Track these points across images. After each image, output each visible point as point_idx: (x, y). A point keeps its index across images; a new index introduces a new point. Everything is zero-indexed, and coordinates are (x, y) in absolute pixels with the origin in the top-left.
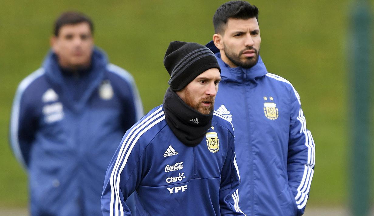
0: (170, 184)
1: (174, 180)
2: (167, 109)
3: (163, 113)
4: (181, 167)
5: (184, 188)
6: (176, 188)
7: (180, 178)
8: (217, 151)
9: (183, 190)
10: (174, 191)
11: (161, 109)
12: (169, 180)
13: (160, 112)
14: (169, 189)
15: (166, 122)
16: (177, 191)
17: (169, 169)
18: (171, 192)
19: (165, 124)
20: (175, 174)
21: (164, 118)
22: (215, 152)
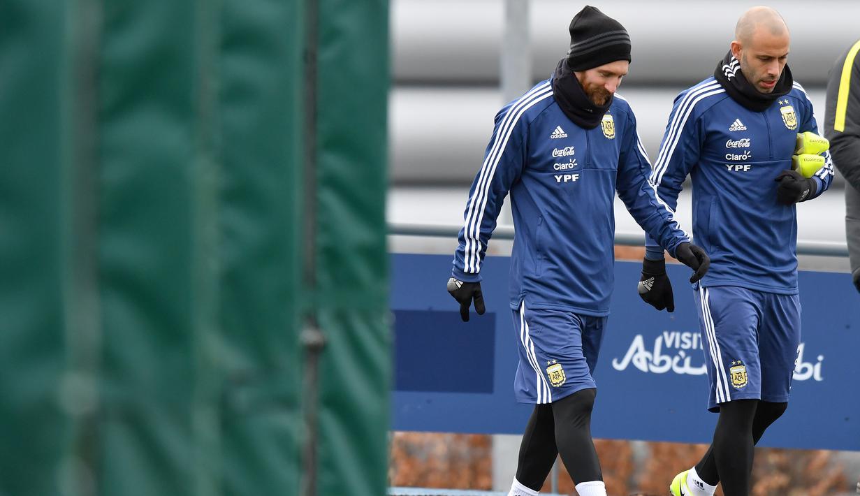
0: (558, 171)
1: (564, 167)
2: (557, 86)
3: (550, 88)
4: (572, 153)
5: (575, 177)
6: (565, 176)
7: (571, 166)
8: (613, 137)
9: (574, 180)
10: (562, 179)
11: (548, 83)
12: (557, 167)
13: (548, 86)
14: (556, 177)
15: (554, 98)
16: (565, 180)
17: (557, 153)
18: (559, 181)
19: (552, 100)
20: (564, 160)
21: (552, 93)
22: (611, 138)
